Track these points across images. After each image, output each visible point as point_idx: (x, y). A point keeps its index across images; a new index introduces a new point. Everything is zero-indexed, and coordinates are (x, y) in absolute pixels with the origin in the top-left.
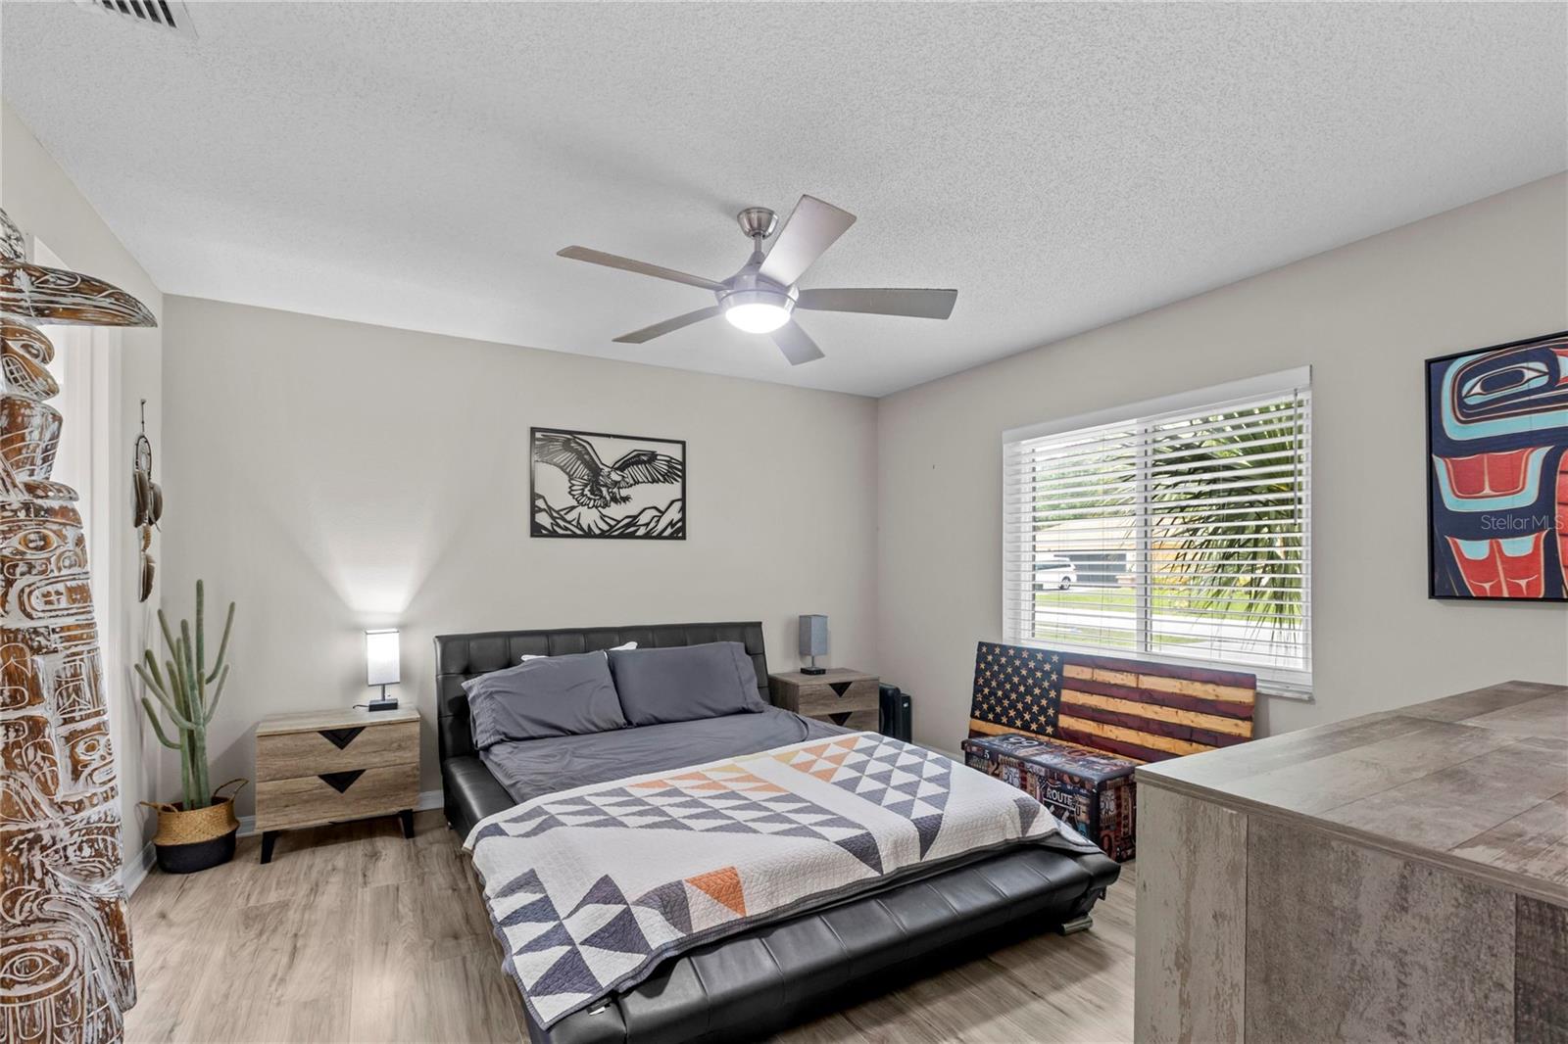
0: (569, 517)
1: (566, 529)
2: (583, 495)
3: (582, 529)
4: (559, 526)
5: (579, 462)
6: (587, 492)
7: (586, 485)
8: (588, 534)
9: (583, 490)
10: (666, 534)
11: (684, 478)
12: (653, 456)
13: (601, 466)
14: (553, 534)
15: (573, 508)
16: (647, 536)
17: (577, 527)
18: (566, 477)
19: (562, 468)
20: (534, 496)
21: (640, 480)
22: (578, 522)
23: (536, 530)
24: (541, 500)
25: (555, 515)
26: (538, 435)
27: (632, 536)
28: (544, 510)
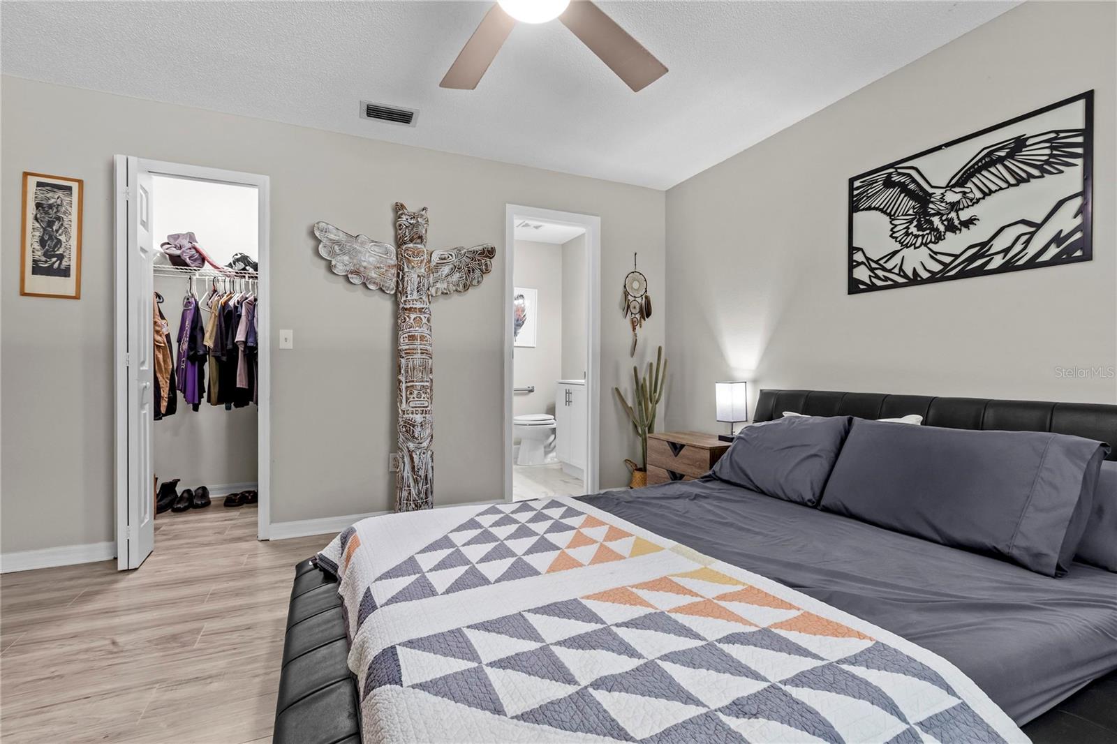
0: (889, 266)
1: (886, 279)
2: (907, 234)
3: (905, 276)
4: (877, 277)
5: (903, 195)
6: (913, 229)
7: (911, 222)
8: (915, 280)
9: (908, 228)
10: (1046, 257)
11: (1088, 157)
12: (1020, 143)
13: (931, 190)
14: (872, 288)
15: (895, 253)
16: (1008, 267)
17: (899, 275)
18: (887, 219)
19: (881, 210)
20: (852, 250)
21: (993, 188)
22: (901, 269)
23: (854, 287)
24: (860, 253)
25: (874, 265)
26: (857, 184)
27: (981, 272)
28: (863, 263)
